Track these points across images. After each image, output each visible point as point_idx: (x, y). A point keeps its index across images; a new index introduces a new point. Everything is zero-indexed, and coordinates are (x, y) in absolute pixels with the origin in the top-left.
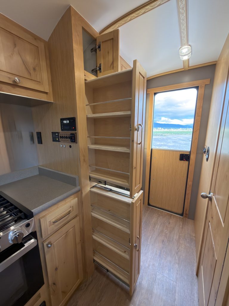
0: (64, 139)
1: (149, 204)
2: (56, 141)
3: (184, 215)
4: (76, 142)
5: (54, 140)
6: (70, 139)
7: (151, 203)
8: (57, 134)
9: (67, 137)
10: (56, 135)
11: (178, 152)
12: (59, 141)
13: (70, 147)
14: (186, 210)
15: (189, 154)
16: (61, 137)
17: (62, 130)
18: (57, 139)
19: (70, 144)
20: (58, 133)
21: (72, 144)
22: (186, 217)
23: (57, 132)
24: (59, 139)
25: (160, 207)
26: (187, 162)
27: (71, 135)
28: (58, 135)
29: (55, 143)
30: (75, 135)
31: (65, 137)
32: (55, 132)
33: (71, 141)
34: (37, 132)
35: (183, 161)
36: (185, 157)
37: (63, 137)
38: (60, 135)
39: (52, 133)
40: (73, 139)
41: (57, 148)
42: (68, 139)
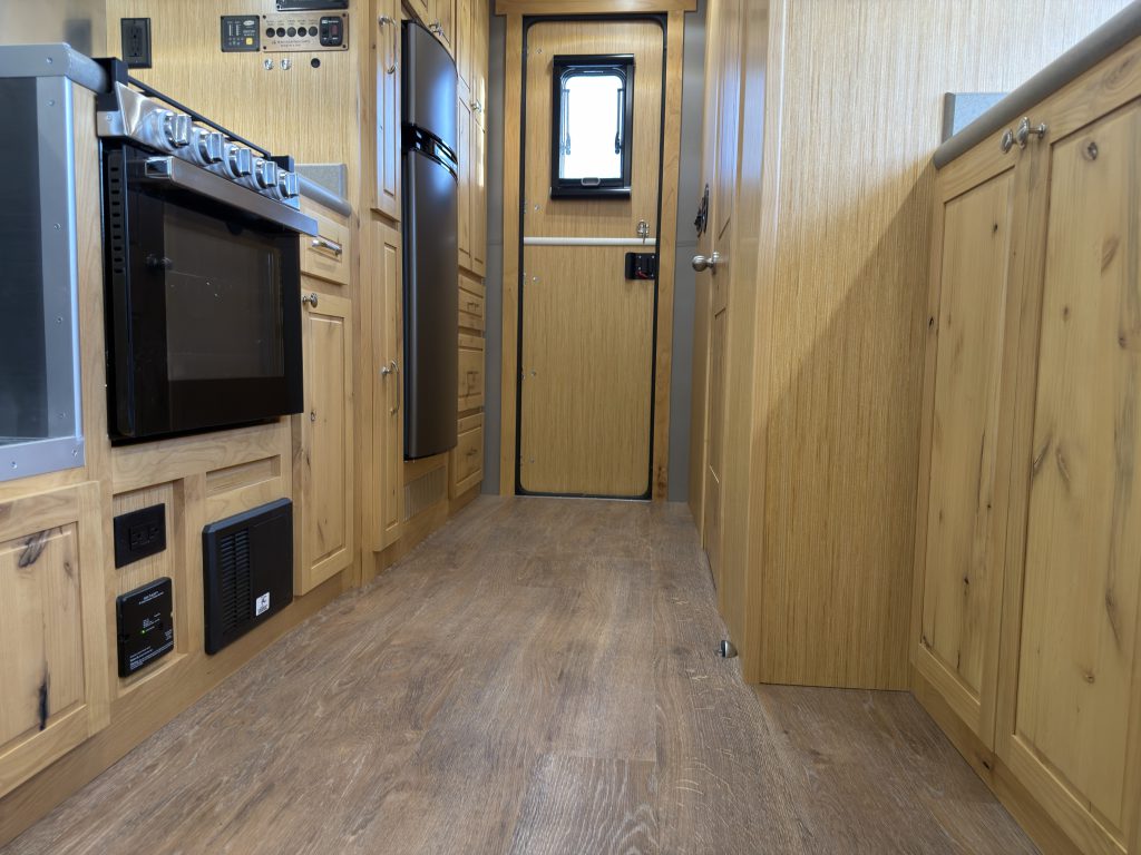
0: (286, 37)
1: (519, 490)
2: (243, 48)
3: (655, 490)
4: (345, 43)
5: (229, 43)
6: (318, 36)
7: (524, 484)
8: (249, 23)
9: (302, 31)
10: (243, 28)
11: (620, 249)
12: (255, 47)
13: (315, 63)
14: (660, 469)
15: (653, 251)
16: (270, 32)
17: (280, 8)
18: (249, 41)
19: (315, 55)
20: (255, 19)
22: (660, 495)
23: (251, 13)
24: (256, 38)
25: (566, 491)
26: (651, 284)
27: (324, 22)
28: (256, 27)
29: (235, 55)
30: (344, 19)
31: (292, 33)
32: (239, 14)
33: (323, 44)
34: (123, 20)
35: (637, 283)
36: (640, 267)
37: (281, 32)
38: (264, 25)
39: (222, 18)
40: (333, 35)
41: (244, 72)
42: (308, 35)
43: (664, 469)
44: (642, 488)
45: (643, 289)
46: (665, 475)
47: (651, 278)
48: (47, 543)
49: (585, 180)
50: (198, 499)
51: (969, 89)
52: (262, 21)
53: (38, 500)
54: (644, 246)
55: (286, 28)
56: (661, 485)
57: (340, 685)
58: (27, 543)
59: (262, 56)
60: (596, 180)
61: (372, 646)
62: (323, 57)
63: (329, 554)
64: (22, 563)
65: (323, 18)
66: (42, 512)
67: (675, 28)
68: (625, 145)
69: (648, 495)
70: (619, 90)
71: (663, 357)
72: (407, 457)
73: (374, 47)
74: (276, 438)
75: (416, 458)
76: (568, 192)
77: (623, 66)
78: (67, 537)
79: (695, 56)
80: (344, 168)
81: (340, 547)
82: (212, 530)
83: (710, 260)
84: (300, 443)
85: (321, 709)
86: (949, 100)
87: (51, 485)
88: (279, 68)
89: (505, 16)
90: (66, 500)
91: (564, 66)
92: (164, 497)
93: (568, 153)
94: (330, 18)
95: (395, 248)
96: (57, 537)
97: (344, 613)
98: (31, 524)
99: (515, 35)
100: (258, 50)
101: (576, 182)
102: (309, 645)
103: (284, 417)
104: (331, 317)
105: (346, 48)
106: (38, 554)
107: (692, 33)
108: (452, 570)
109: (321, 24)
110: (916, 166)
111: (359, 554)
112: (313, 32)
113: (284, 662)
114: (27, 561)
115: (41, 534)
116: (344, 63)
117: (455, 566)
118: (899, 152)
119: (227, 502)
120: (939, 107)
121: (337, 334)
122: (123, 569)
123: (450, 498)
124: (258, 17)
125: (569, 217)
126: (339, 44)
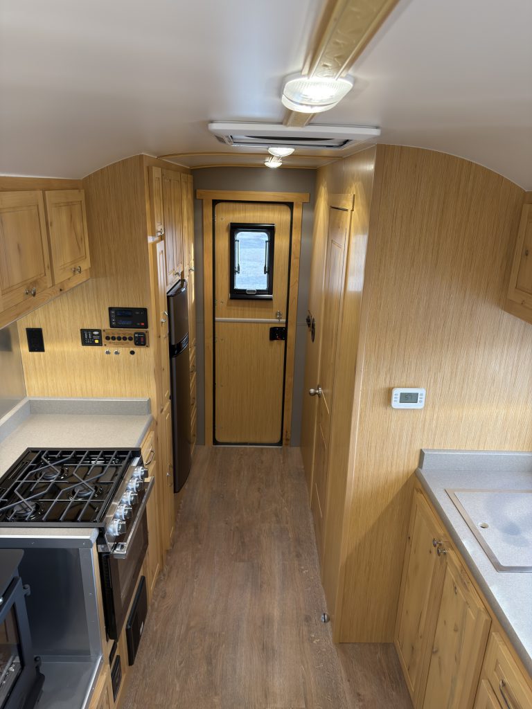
0: (116, 341)
1: (215, 442)
2: (93, 344)
3: (284, 442)
4: (147, 344)
5: (85, 342)
6: (133, 341)
7: (219, 439)
8: (96, 333)
9: (125, 339)
10: (93, 335)
11: (267, 324)
12: (100, 344)
13: (132, 352)
14: (287, 432)
15: (284, 326)
16: (108, 338)
17: (112, 326)
18: (97, 341)
19: (132, 349)
20: (99, 331)
21: (136, 349)
22: (286, 445)
23: (96, 328)
24: (100, 340)
25: (238, 441)
26: (283, 342)
28: (100, 335)
29: (90, 347)
30: (146, 334)
31: (119, 339)
32: (90, 328)
33: (136, 344)
34: (27, 329)
35: (275, 341)
36: (278, 334)
37: (113, 338)
38: (105, 335)
39: (81, 329)
41: (95, 356)
42: (128, 340)
43: (289, 432)
44: (277, 439)
45: (278, 345)
46: (290, 435)
47: (282, 339)
49: (249, 291)
51: (429, 448)
52: (103, 333)
54: (279, 323)
55: (116, 336)
56: (287, 440)
57: (180, 664)
59: (104, 348)
60: (254, 291)
61: (184, 628)
65: (136, 333)
67: (297, 213)
68: (270, 270)
69: (280, 443)
71: (289, 380)
72: (175, 492)
75: (178, 490)
76: (239, 296)
79: (309, 228)
82: (129, 626)
83: (317, 391)
85: (178, 685)
86: (422, 454)
88: (113, 354)
89: (202, 200)
93: (239, 273)
94: (139, 334)
97: (164, 597)
99: (208, 211)
100: (102, 346)
101: (243, 291)
102: (157, 631)
105: (148, 347)
107: (307, 215)
108: (199, 546)
109: (135, 336)
110: (408, 473)
112: (130, 339)
113: (151, 647)
116: (147, 353)
118: (402, 469)
120: (418, 454)
125: (240, 308)
126: (144, 345)
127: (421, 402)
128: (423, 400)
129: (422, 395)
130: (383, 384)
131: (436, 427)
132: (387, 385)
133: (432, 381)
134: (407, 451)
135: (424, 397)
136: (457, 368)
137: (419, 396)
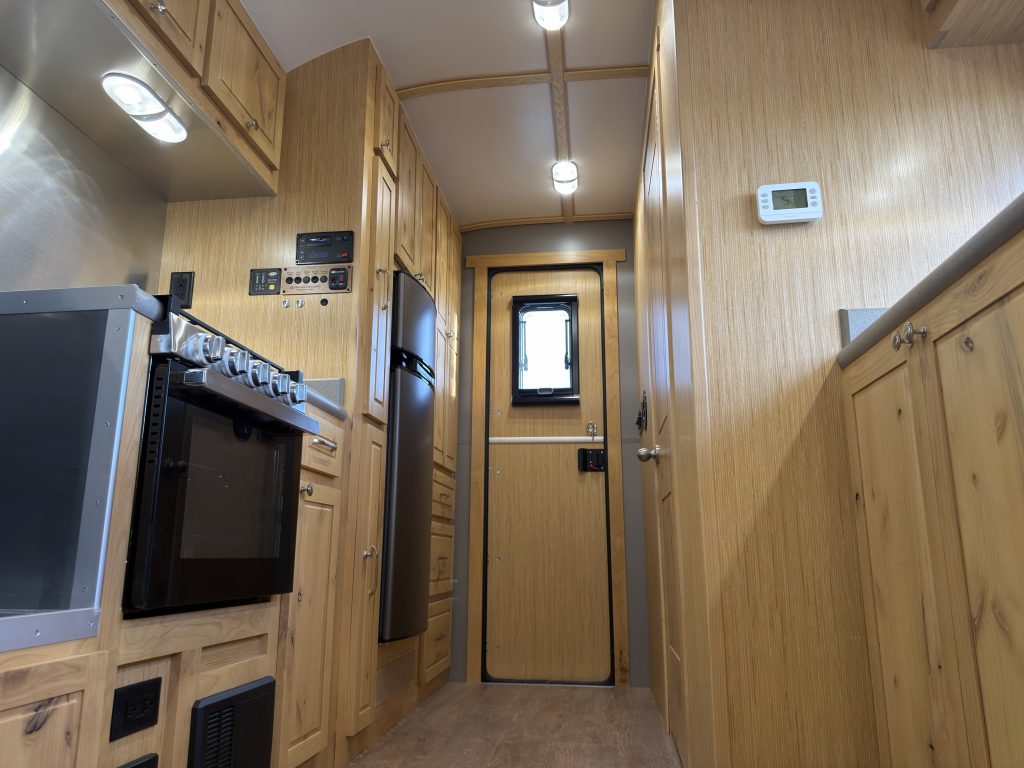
0: (302, 284)
1: (485, 677)
2: (267, 292)
3: (618, 676)
4: (349, 287)
5: (256, 289)
6: (327, 283)
7: (490, 671)
8: (272, 274)
9: (315, 279)
10: (268, 277)
11: (573, 446)
12: (276, 291)
13: (324, 302)
14: (621, 653)
15: (602, 447)
16: (289, 280)
17: (298, 262)
18: (272, 287)
19: (324, 297)
20: (278, 271)
22: (623, 681)
23: (275, 267)
24: (278, 285)
25: (529, 677)
26: (602, 475)
27: (333, 272)
28: (279, 277)
29: (260, 297)
30: (349, 270)
31: (307, 280)
32: (265, 267)
33: (331, 288)
34: (173, 274)
35: (589, 474)
36: (591, 461)
37: (298, 280)
38: (285, 275)
39: (252, 270)
40: (340, 282)
41: (265, 310)
42: (319, 282)
43: (625, 654)
44: (604, 674)
45: (594, 480)
46: (627, 660)
47: (601, 471)
48: (53, 711)
49: (541, 390)
50: (192, 674)
51: (858, 306)
52: (283, 273)
53: (53, 667)
54: (593, 443)
55: (302, 277)
56: (623, 670)
58: (36, 710)
59: (281, 297)
60: (550, 390)
62: (330, 298)
63: (305, 737)
64: (29, 730)
65: (333, 270)
66: (55, 679)
67: (609, 275)
68: (573, 362)
69: (611, 681)
70: (566, 321)
71: (618, 542)
72: (381, 640)
73: (372, 290)
74: (263, 617)
75: (389, 641)
76: (527, 400)
77: (569, 303)
78: (72, 706)
79: (627, 294)
80: (343, 382)
81: (316, 730)
82: (201, 706)
83: (653, 452)
84: (286, 622)
86: (843, 315)
87: (66, 654)
88: (294, 306)
89: (473, 268)
90: (76, 668)
91: (521, 304)
92: (161, 671)
93: (526, 369)
94: (338, 269)
95: (381, 446)
96: (64, 705)
98: (42, 691)
99: (481, 282)
100: (278, 293)
101: (532, 392)
103: (275, 596)
104: (322, 505)
105: (350, 291)
106: (44, 722)
107: (624, 278)
109: (331, 274)
110: (823, 367)
111: (333, 737)
112: (324, 280)
114: (33, 728)
115: (50, 701)
116: (347, 303)
117: (424, 753)
118: (807, 356)
119: (217, 678)
120: (835, 320)
121: (327, 520)
122: (116, 742)
123: (419, 684)
124: (280, 270)
125: (528, 420)
126: (344, 288)
127: (814, 204)
128: (819, 200)
129: (813, 191)
130: (736, 189)
131: (859, 262)
132: (746, 191)
133: (829, 177)
134: (811, 318)
135: (818, 194)
136: (870, 151)
137: (809, 195)
